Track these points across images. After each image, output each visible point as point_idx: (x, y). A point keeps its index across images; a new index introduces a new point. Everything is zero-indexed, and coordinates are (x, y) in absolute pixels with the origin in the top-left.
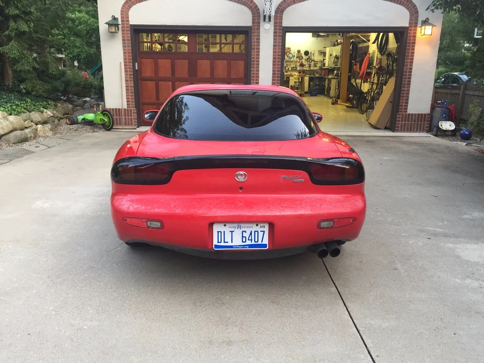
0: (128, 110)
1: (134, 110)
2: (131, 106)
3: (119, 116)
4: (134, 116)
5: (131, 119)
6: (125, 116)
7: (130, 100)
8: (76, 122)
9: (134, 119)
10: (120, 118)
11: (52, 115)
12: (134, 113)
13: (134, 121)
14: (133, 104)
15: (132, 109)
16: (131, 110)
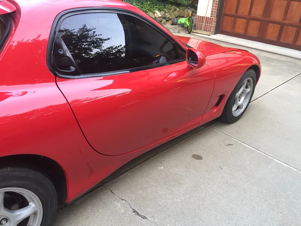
0: (210, 18)
1: (215, 19)
2: (213, 16)
3: (202, 22)
4: (214, 24)
5: (211, 26)
6: (206, 23)
7: (214, 10)
8: (175, 23)
9: (213, 27)
10: (202, 24)
11: (160, 16)
12: (214, 22)
13: (213, 29)
14: (215, 14)
15: (214, 18)
16: (212, 19)
